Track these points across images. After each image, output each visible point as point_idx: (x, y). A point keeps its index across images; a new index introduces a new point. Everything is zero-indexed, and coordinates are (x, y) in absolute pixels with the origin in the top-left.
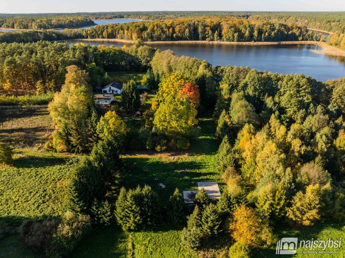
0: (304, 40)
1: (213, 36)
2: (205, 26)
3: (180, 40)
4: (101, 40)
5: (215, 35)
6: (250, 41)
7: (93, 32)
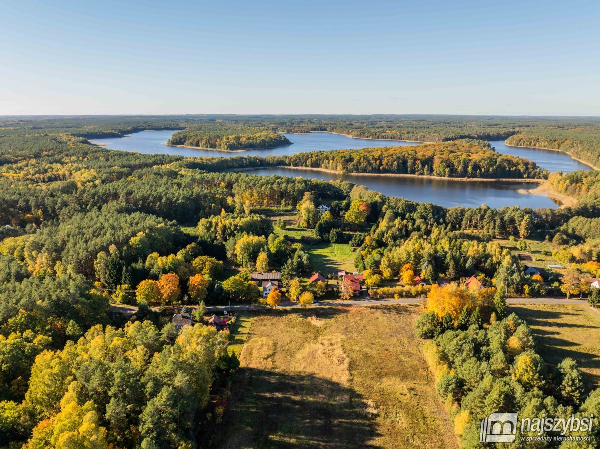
0: (531, 178)
1: (424, 170)
2: (416, 160)
3: (388, 173)
4: (304, 168)
5: (426, 170)
6: (464, 177)
7: (296, 160)
